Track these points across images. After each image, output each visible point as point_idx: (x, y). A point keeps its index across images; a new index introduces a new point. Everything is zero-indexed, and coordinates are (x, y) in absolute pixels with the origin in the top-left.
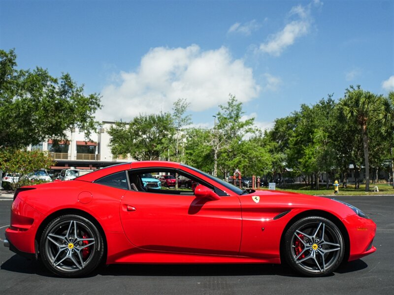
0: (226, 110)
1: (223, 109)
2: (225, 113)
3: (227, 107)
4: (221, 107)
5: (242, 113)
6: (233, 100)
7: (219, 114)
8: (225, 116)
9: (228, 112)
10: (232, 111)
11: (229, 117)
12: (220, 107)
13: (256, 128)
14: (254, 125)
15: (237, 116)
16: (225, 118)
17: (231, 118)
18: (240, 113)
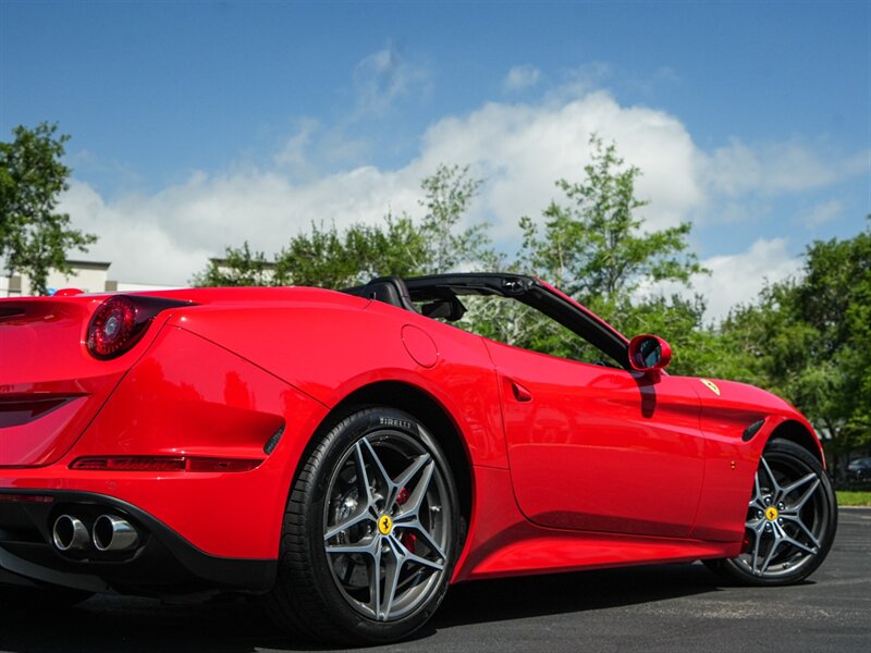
0: (580, 196)
1: (570, 195)
2: (578, 210)
3: (589, 184)
4: (566, 186)
5: (636, 204)
6: (608, 158)
7: (553, 211)
8: (574, 218)
9: (591, 204)
10: (604, 198)
11: (590, 222)
12: (560, 188)
13: (693, 262)
14: (685, 251)
15: (622, 217)
16: (579, 227)
17: (599, 224)
18: (631, 203)
